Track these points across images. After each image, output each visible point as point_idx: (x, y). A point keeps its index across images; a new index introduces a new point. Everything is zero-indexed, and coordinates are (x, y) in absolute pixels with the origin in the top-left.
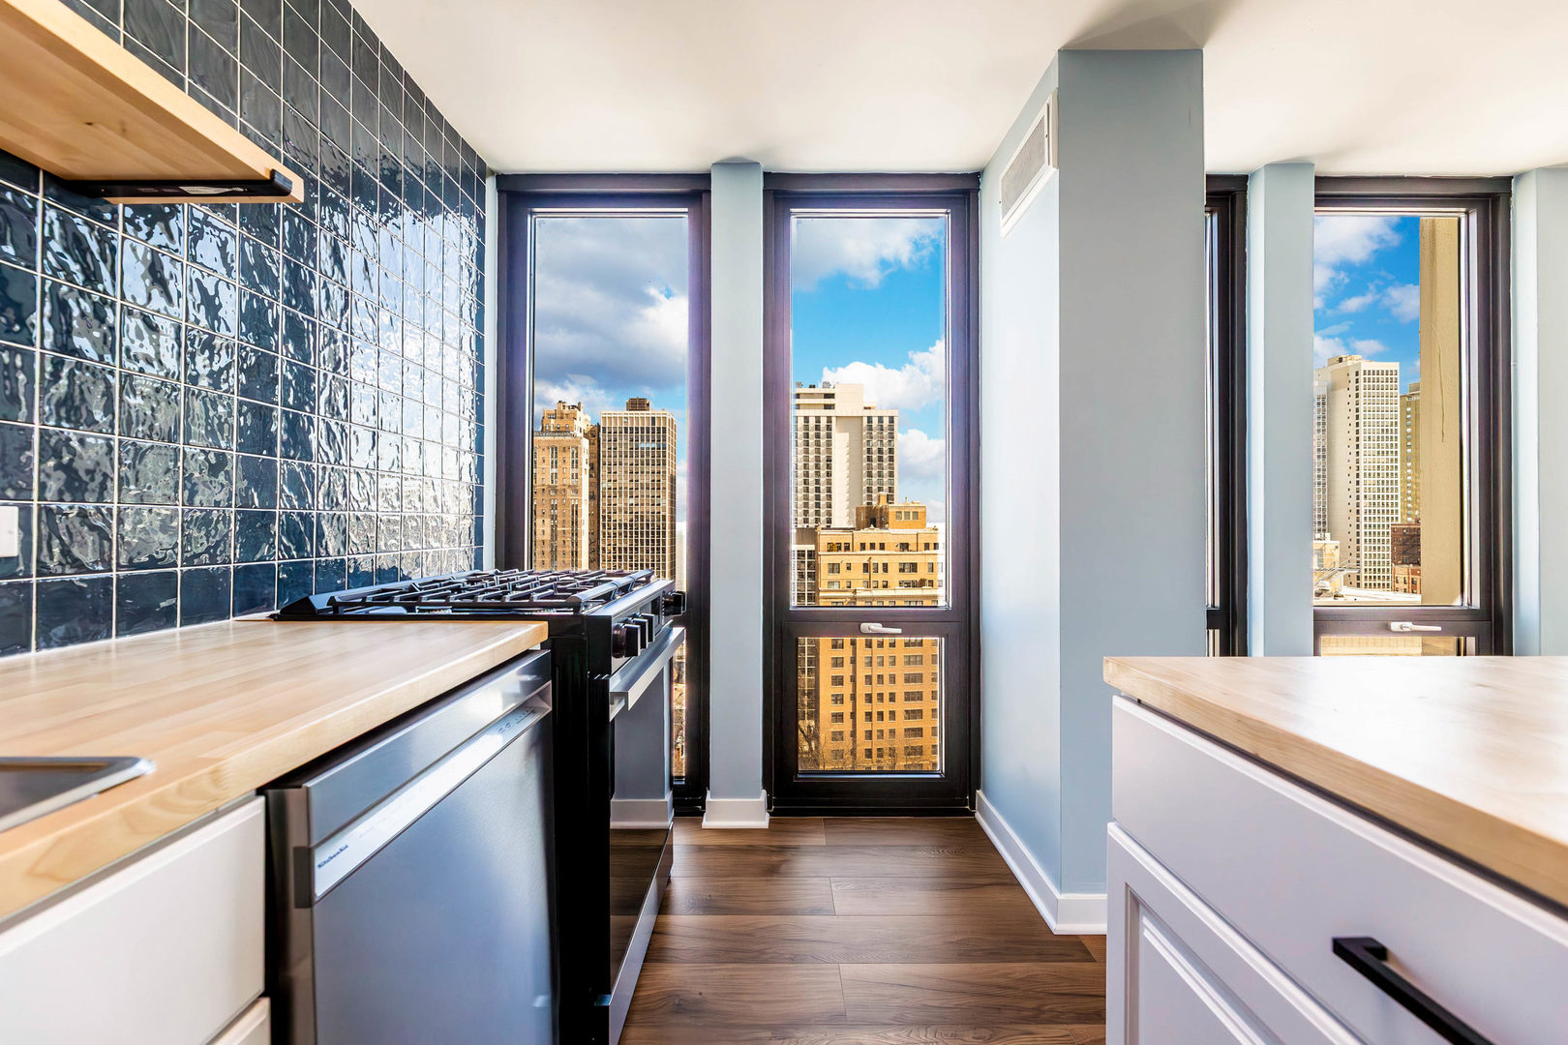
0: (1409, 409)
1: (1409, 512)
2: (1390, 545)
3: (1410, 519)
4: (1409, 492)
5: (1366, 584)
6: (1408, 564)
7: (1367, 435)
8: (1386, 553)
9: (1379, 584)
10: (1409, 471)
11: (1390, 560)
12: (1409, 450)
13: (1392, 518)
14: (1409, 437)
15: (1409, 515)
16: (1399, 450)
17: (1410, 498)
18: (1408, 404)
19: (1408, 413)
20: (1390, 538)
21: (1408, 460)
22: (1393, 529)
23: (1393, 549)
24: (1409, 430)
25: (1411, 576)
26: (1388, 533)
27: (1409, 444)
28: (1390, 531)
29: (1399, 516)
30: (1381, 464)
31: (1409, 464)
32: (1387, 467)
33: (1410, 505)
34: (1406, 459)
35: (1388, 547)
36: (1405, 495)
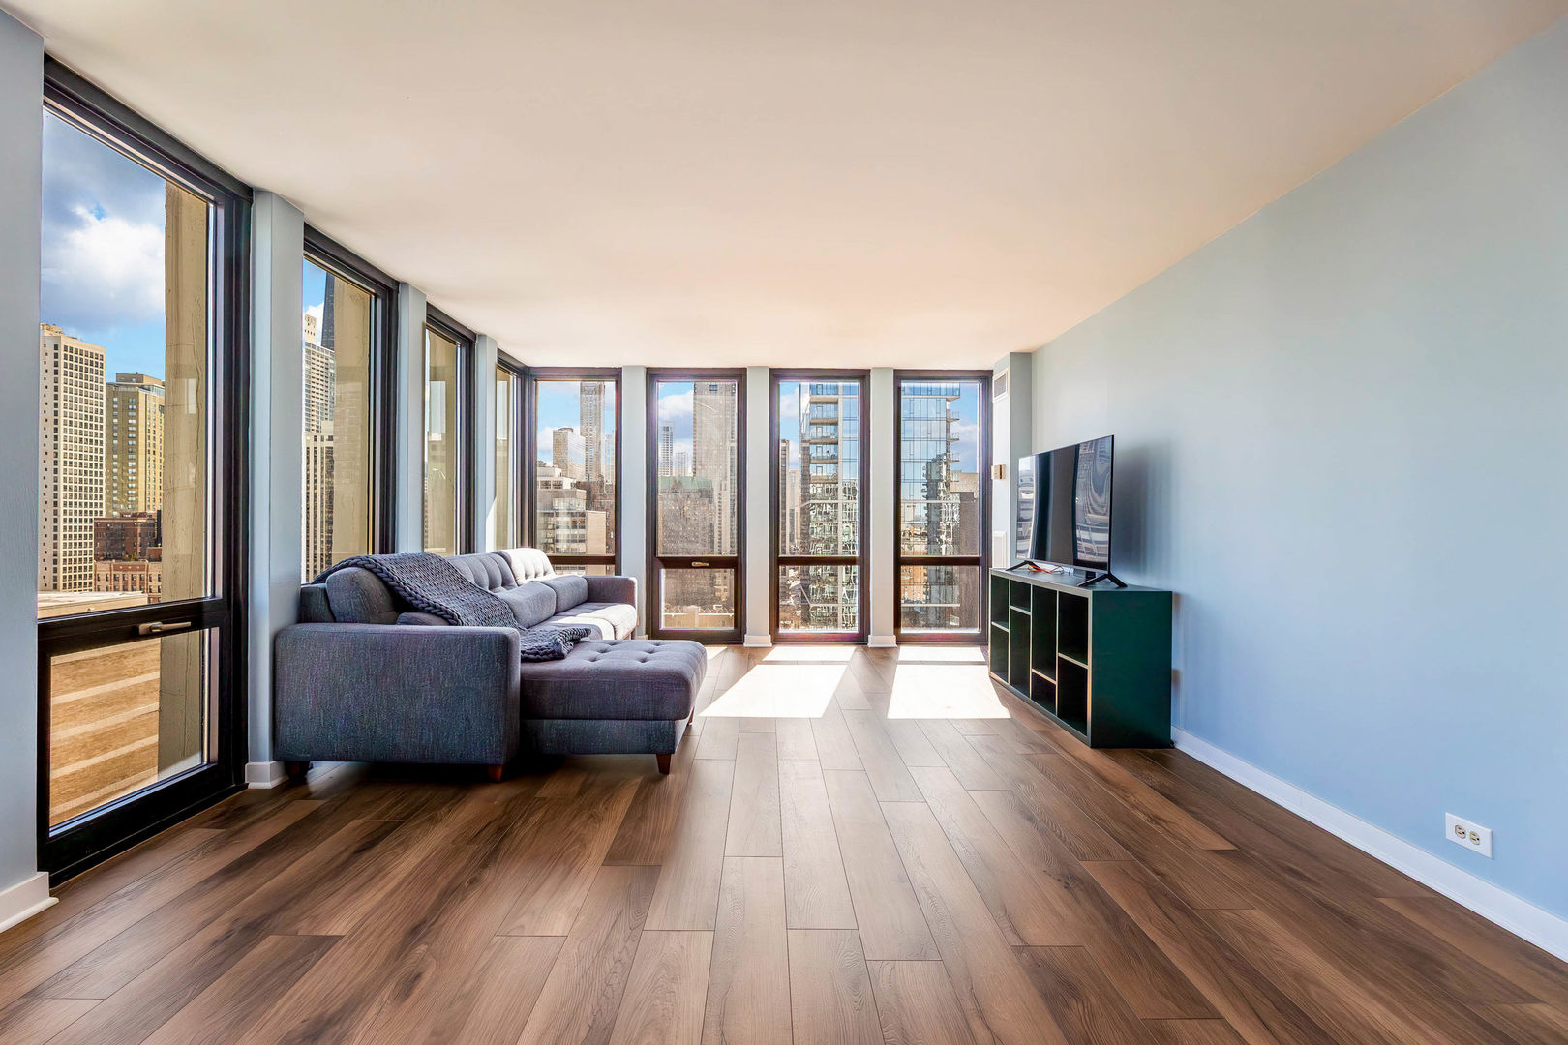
0: (116, 399)
1: (115, 506)
2: (93, 541)
3: (115, 513)
4: (115, 485)
5: (64, 585)
6: (111, 560)
7: (68, 419)
8: (88, 549)
9: (80, 584)
10: (115, 463)
11: (93, 557)
12: (115, 442)
13: (96, 512)
14: (115, 428)
15: (115, 509)
16: (104, 440)
17: (115, 492)
18: (115, 394)
19: (115, 403)
20: (93, 533)
21: (115, 452)
22: (96, 523)
23: (96, 545)
24: (115, 421)
25: (113, 572)
26: (91, 527)
27: (115, 435)
28: (93, 525)
29: (103, 509)
30: (84, 453)
31: (115, 456)
32: (91, 456)
33: (115, 499)
34: (111, 450)
35: (91, 543)
36: (110, 488)
